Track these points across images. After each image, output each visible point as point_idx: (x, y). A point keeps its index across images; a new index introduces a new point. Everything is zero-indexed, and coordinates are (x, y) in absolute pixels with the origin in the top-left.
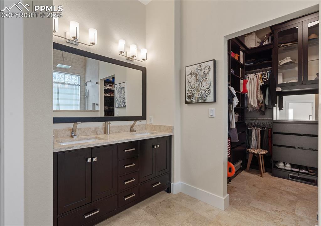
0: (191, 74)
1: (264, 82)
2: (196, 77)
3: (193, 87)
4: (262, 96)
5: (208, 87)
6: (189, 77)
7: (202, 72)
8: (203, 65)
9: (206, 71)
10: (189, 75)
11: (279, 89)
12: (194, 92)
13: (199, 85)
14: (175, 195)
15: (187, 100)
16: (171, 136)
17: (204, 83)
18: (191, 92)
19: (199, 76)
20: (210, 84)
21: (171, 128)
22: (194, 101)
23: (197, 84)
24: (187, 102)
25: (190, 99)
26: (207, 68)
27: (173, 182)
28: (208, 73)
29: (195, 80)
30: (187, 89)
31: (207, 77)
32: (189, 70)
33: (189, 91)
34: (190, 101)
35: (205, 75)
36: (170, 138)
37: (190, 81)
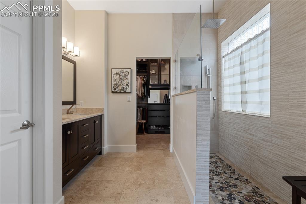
0: (116, 74)
1: (145, 82)
2: (120, 76)
3: (118, 83)
4: (143, 90)
5: (127, 83)
6: (115, 75)
7: (124, 74)
8: (125, 70)
9: (126, 74)
10: (115, 74)
11: (150, 87)
12: (118, 86)
13: (121, 82)
14: (105, 155)
15: (113, 90)
16: (102, 115)
17: (125, 81)
18: (116, 85)
19: (122, 76)
20: (129, 82)
21: (102, 110)
22: (118, 92)
23: (120, 81)
24: (113, 92)
25: (115, 90)
26: (127, 73)
27: (104, 146)
28: (127, 75)
29: (119, 78)
30: (113, 83)
31: (127, 78)
32: (114, 71)
33: (114, 84)
34: (115, 91)
35: (126, 76)
36: (101, 116)
37: (115, 78)
